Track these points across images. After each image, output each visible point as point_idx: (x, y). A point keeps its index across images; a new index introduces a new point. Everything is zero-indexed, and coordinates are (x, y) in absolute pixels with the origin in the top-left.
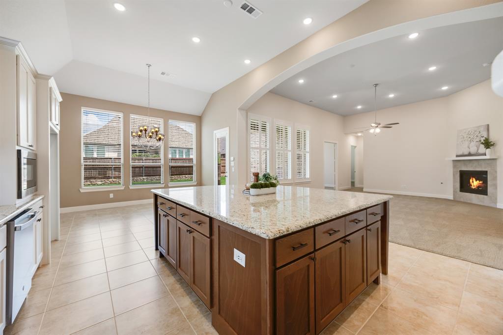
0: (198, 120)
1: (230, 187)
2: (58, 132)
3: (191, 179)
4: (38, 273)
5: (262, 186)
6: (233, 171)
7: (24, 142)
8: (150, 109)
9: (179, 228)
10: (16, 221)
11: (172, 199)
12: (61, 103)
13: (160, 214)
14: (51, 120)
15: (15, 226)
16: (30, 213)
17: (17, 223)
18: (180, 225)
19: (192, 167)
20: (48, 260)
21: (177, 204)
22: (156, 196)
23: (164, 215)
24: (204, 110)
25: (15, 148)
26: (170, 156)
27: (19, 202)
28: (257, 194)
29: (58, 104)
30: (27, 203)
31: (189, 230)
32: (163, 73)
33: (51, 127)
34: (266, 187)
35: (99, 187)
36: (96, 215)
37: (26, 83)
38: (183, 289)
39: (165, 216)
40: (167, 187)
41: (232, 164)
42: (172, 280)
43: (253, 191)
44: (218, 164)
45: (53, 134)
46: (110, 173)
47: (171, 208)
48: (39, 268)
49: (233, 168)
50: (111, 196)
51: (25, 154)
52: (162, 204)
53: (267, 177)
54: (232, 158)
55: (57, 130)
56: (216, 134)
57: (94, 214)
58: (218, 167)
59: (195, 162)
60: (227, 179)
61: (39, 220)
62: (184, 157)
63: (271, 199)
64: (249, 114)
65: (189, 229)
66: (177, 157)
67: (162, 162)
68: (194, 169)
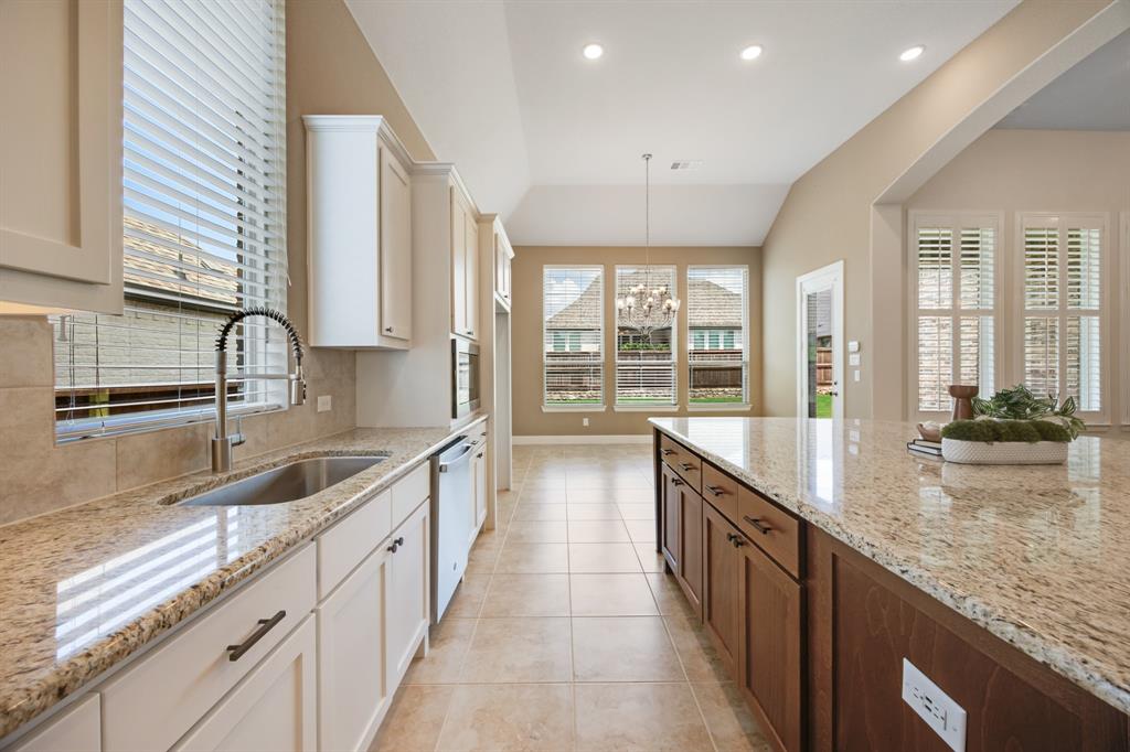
0: (754, 257)
1: (845, 425)
2: (508, 309)
3: (738, 398)
4: (480, 541)
5: (993, 434)
6: (857, 379)
7: (460, 327)
8: (651, 248)
9: (708, 520)
10: (442, 456)
11: (692, 445)
12: (512, 260)
13: (665, 476)
14: (496, 290)
15: (441, 463)
16: (463, 443)
17: (443, 460)
18: (710, 513)
19: (740, 369)
20: (493, 524)
21: (703, 459)
22: (658, 433)
23: (673, 480)
24: (771, 230)
25: (448, 336)
26: (691, 347)
27: (454, 422)
28: (975, 458)
29: (508, 263)
30: (462, 427)
31: (735, 537)
32: (675, 166)
33: (497, 302)
34: (1019, 439)
35: (572, 402)
36: (562, 454)
37: (464, 231)
38: (719, 680)
39: (676, 482)
40: (683, 413)
41: (854, 360)
42: (691, 642)
43: (951, 448)
44: (809, 362)
45: (501, 313)
46: (587, 380)
47: (689, 468)
48: (481, 533)
49: (857, 372)
50: (586, 422)
51: (463, 347)
52: (670, 452)
53: (1016, 403)
54: (853, 345)
55: (507, 306)
56: (804, 286)
57: (561, 452)
58: (809, 369)
59: (746, 357)
60: (838, 403)
61: (480, 456)
62: (722, 347)
63: (1050, 486)
64: (912, 212)
65: (734, 532)
66: (707, 348)
67: (674, 357)
68: (744, 374)
